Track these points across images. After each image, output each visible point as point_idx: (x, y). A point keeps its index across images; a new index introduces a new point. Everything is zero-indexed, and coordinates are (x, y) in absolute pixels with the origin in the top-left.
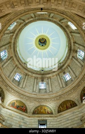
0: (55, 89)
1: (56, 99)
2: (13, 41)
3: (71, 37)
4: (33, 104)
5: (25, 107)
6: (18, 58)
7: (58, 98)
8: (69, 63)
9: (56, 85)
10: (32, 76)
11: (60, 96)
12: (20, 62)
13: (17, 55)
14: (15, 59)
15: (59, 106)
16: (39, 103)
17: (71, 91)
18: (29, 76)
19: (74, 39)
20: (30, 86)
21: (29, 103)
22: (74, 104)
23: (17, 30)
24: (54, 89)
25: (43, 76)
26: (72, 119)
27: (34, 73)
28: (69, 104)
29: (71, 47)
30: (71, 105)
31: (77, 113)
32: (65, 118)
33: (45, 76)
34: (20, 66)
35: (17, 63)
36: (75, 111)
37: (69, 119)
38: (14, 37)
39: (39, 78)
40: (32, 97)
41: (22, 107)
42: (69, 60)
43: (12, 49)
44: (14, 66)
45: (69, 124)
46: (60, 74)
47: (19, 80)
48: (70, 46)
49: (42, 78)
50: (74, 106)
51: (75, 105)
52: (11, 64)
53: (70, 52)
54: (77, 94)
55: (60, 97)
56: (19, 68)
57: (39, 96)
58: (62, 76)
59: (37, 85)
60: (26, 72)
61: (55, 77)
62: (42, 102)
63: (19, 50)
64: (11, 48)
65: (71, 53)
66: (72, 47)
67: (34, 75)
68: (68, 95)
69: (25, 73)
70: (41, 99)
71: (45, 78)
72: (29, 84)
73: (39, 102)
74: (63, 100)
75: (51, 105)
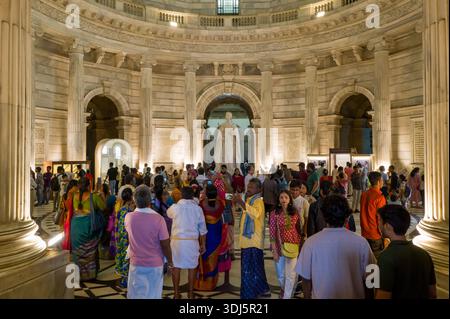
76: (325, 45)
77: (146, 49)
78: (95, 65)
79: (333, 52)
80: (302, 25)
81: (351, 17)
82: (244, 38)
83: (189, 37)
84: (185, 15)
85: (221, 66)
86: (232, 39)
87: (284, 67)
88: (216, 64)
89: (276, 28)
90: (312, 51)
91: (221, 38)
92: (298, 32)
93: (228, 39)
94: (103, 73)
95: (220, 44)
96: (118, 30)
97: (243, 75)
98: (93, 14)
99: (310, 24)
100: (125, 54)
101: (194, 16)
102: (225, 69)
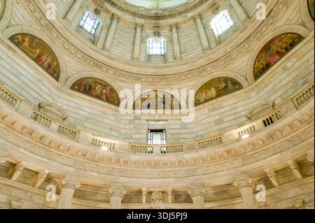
1: (37, 15)
3: (190, 15)
7: (44, 22)
8: (125, 20)
17: (77, 52)
19: (185, 25)
26: (26, 85)
29: (163, 19)
30: (50, 66)
31: (45, 89)
32: (15, 65)
36: (45, 82)
37: (22, 77)
42: (132, 17)
45: (12, 84)
48: (165, 16)
50: (52, 75)
51: (55, 75)
53: (151, 17)
54: (79, 71)
68: (64, 47)
75: (14, 8)
76: (256, 165)
77: (71, 170)
78: (8, 182)
79: (267, 170)
80: (229, 147)
81: (278, 134)
82: (172, 164)
83: (118, 161)
84: (117, 142)
85: (150, 193)
86: (161, 165)
87: (215, 194)
88: (144, 190)
89: (203, 153)
90: (244, 173)
91: (149, 164)
92: (226, 155)
93: (156, 165)
94: (15, 192)
95: (148, 170)
96: (47, 148)
97: (172, 203)
98: (24, 127)
99: (236, 146)
100: (47, 172)
101: (125, 144)
102: (154, 196)
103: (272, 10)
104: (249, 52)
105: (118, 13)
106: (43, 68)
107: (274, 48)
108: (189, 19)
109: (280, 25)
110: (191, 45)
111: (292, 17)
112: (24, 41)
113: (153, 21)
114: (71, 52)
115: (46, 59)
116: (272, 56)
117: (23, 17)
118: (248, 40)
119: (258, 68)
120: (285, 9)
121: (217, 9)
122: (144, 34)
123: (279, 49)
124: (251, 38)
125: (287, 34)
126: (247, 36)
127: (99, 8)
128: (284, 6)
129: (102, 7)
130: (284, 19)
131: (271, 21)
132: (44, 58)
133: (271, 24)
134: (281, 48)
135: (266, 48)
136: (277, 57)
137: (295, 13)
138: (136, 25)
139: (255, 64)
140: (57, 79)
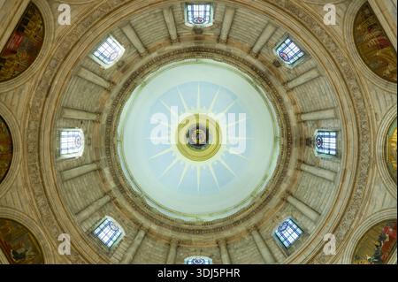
0: (329, 95)
1: (358, 94)
2: (169, 233)
3: (154, 55)
4: (377, 187)
5: (386, 229)
6: (228, 222)
7: (353, 84)
8: (242, 49)
9: (318, 94)
10: (294, 181)
11: (346, 76)
12: (241, 216)
13: (215, 226)
14: (227, 234)
15: (384, 78)
16: (375, 163)
17: (320, 35)
18: (293, 191)
19: (160, 42)
20: (319, 192)
21: (371, 207)
22: (366, 18)
23: (136, 215)
24: (331, 101)
25: (294, 138)
27: (284, 173)
28: (367, 36)
29: (189, 48)
30: (370, 28)
33: (294, 132)
34: (254, 221)
35: (241, 228)
38: (154, 227)
39: (300, 154)
40: (350, 191)
41: (382, 238)
42: (232, 52)
43: (194, 238)
44: (247, 238)
46: (285, 78)
47: (298, 230)
48: (187, 52)
49: (301, 144)
50: (372, 13)
51: (367, 12)
52: (237, 249)
53: (206, 50)
55: (350, 78)
56: (259, 223)
57: (350, 163)
58: (289, 71)
59: (322, 163)
60: (276, 199)
61: (294, 94)
62: (370, 151)
63: (211, 215)
64: (190, 242)
65: (210, 46)
66: (188, 46)
67: (290, 172)
68: (336, 46)
69: (279, 205)
70: (361, 155)
71: (300, 131)
72: (313, 194)
73: (372, 163)
74: (359, 64)
75: (384, 112)
103: (47, 96)
104: (59, 38)
105: (249, 58)
106: (382, 29)
107: (23, 55)
108: (154, 50)
109: (28, 84)
110: (147, 23)
111: (17, 97)
112: (392, 72)
113: (203, 45)
114: (329, 36)
115: (371, 39)
116: (20, 45)
117: (378, 98)
118: (66, 52)
119: (34, 21)
120: (31, 103)
121: (119, 67)
122: (217, 31)
123: (14, 56)
124: (62, 56)
125: (12, 78)
126: (69, 57)
127: (274, 67)
128: (33, 106)
129: (270, 67)
130: (26, 91)
131: (42, 84)
132: (373, 42)
133: (41, 81)
134: (11, 60)
135: (34, 51)
136: (12, 46)
137: (15, 102)
138: (226, 43)
139: (43, 24)
140: (367, 6)
